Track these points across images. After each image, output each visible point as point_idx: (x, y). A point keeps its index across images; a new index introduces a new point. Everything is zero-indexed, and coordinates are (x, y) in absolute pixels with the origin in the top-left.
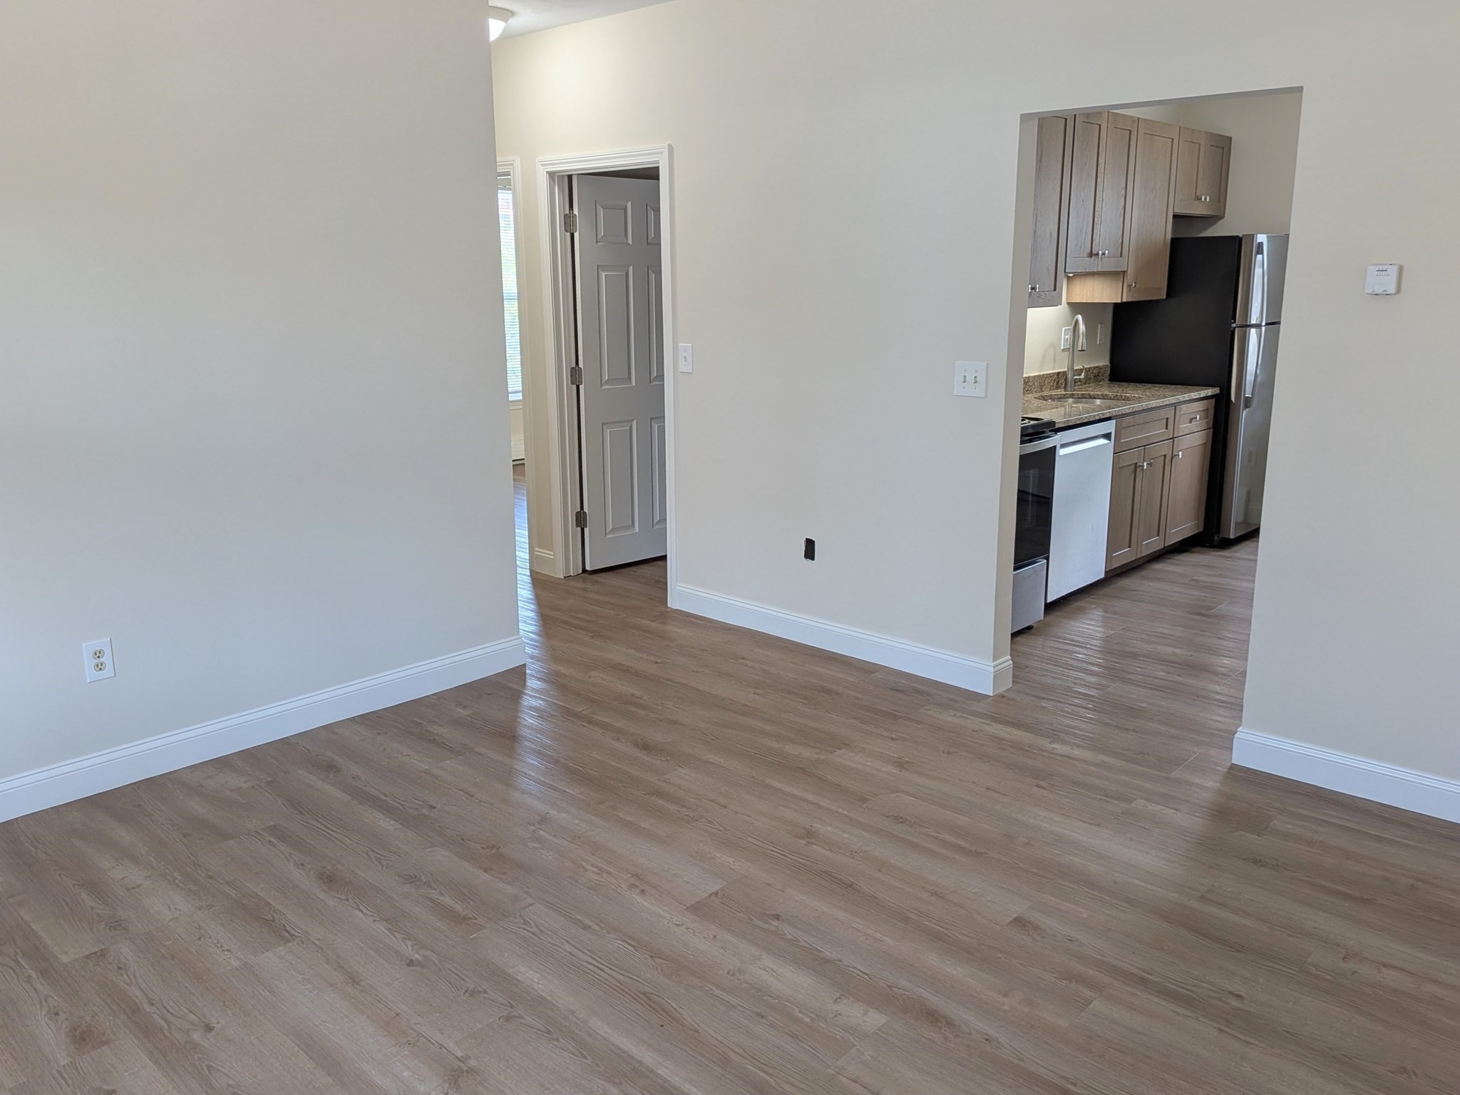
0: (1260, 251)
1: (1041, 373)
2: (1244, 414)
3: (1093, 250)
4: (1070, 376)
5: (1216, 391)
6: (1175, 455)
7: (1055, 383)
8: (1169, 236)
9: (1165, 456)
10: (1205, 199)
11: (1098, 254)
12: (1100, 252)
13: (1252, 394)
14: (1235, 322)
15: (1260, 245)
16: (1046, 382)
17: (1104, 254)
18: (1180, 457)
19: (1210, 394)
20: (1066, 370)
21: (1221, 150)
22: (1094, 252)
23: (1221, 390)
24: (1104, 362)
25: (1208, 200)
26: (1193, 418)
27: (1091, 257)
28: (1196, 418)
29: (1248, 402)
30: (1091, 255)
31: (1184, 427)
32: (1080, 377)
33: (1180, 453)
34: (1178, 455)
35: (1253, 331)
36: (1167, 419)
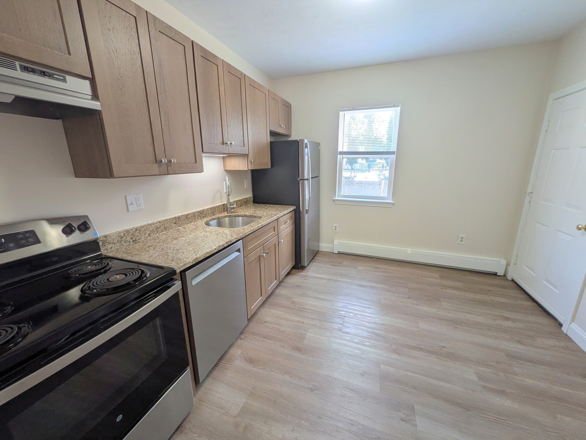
0: (306, 147)
1: (214, 206)
2: (306, 216)
3: (224, 141)
4: (228, 206)
5: (295, 207)
6: (280, 241)
7: (223, 210)
8: (269, 140)
9: (275, 244)
10: (283, 127)
11: (227, 143)
12: (229, 142)
13: (308, 208)
14: (299, 178)
15: (306, 144)
16: (216, 210)
17: (231, 144)
18: (282, 242)
19: (292, 210)
20: (226, 202)
21: (287, 108)
22: (225, 142)
23: (296, 207)
24: (249, 195)
25: (284, 127)
26: (286, 222)
27: (223, 144)
28: (287, 222)
29: (307, 211)
30: (223, 143)
31: (282, 227)
32: (234, 206)
33: (282, 240)
34: (281, 241)
35: (306, 181)
36: (274, 227)
